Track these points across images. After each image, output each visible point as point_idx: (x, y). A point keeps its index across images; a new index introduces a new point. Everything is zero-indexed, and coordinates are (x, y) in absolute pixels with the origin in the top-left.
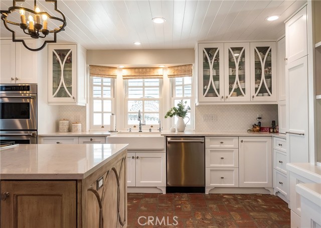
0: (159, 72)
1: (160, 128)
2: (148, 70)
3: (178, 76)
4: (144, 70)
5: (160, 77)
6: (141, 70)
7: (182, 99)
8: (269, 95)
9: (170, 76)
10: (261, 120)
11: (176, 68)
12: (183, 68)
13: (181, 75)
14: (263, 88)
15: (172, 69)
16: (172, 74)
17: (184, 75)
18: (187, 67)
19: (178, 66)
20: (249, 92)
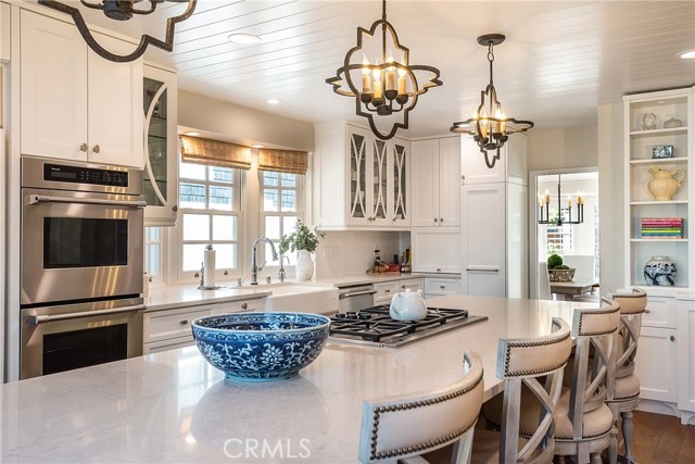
0: (245, 155)
1: (282, 275)
2: (227, 147)
3: (272, 168)
4: (221, 147)
5: (245, 166)
6: (215, 145)
7: (281, 215)
8: (403, 218)
9: (263, 168)
10: (379, 254)
11: (277, 155)
12: (291, 156)
13: (287, 170)
14: (400, 208)
15: (270, 154)
16: (270, 164)
17: (293, 171)
18: (298, 157)
19: (280, 151)
20: (390, 212)
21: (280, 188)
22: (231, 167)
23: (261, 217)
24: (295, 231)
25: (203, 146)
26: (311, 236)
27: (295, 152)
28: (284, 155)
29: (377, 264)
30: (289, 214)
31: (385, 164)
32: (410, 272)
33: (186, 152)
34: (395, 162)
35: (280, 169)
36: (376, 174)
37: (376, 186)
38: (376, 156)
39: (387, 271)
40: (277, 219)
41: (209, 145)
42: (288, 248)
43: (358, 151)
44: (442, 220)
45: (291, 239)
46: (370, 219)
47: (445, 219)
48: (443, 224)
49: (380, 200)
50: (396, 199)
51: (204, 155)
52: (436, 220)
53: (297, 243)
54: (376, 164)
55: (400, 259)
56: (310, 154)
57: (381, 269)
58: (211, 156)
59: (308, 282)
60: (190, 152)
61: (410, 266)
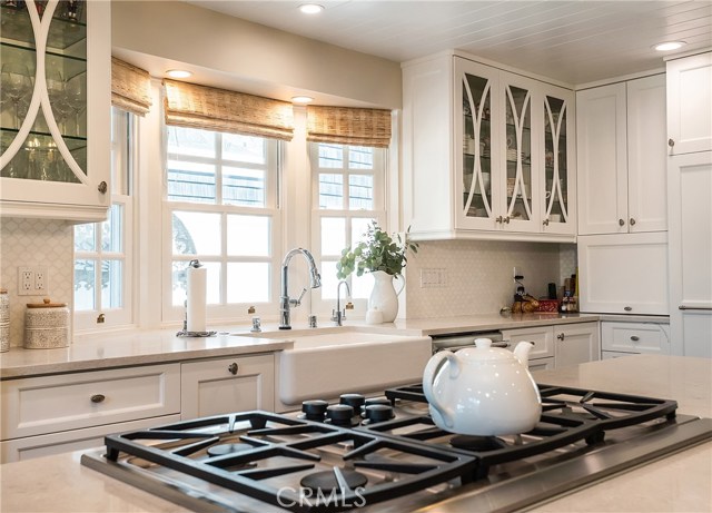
0: (281, 116)
1: (339, 314)
2: (250, 102)
4: (239, 101)
5: (280, 135)
6: (227, 99)
7: (348, 215)
8: (563, 220)
9: (316, 137)
10: (523, 283)
11: (338, 115)
12: (363, 116)
13: (355, 140)
14: (557, 203)
15: (326, 115)
16: (326, 130)
17: (368, 141)
18: (375, 118)
19: (345, 109)
20: (538, 209)
21: (346, 172)
22: (257, 134)
23: (313, 217)
24: (366, 240)
25: (203, 98)
26: (394, 248)
27: (369, 110)
28: (350, 116)
29: (518, 298)
30: (362, 214)
31: (527, 129)
32: (576, 312)
33: (171, 106)
34: (548, 126)
35: (344, 139)
36: (512, 144)
37: (512, 166)
38: (510, 115)
39: (535, 310)
40: (342, 222)
41: (215, 97)
42: (352, 268)
43: (477, 105)
44: (632, 222)
45: (359, 252)
46: (500, 220)
47: (639, 220)
48: (635, 228)
49: (519, 188)
50: (548, 187)
51: (206, 112)
52: (622, 223)
53: (368, 260)
54: (511, 129)
55: (559, 291)
56: (395, 113)
57: (526, 307)
58: (217, 114)
59: (387, 328)
60: (180, 107)
61: (575, 303)
